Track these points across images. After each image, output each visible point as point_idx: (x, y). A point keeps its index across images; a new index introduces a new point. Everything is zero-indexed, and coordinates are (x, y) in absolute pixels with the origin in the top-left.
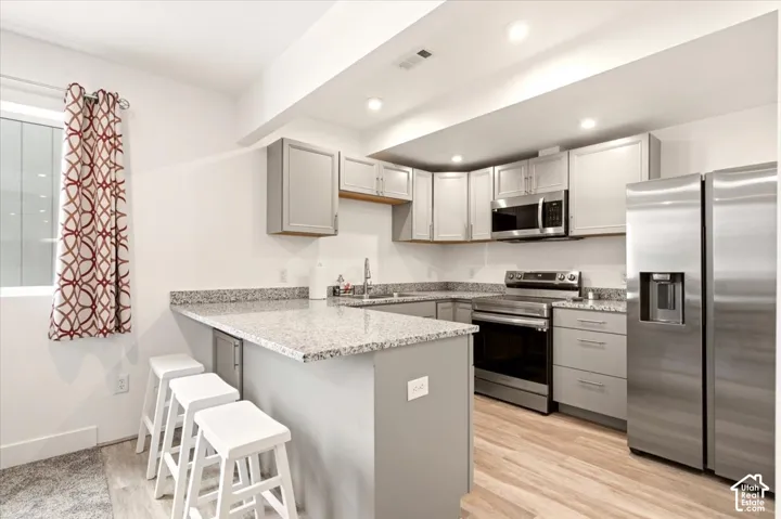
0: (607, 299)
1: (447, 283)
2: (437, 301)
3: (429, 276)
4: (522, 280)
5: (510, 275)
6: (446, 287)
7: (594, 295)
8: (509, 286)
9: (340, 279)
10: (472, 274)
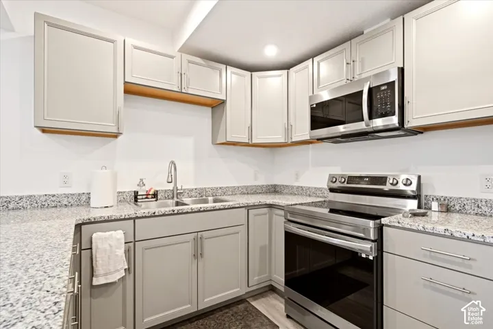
0: (459, 212)
1: (275, 186)
2: (248, 208)
3: (256, 179)
4: (346, 185)
5: (333, 179)
6: (274, 190)
7: (441, 205)
8: (332, 190)
9: (142, 183)
10: (297, 177)
